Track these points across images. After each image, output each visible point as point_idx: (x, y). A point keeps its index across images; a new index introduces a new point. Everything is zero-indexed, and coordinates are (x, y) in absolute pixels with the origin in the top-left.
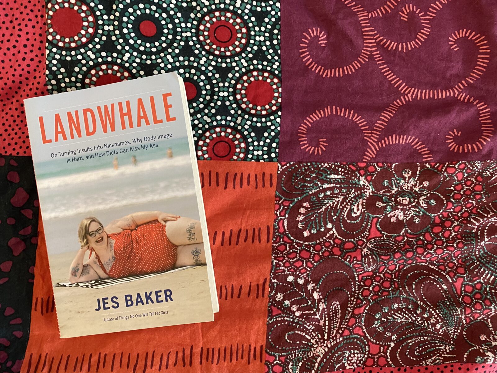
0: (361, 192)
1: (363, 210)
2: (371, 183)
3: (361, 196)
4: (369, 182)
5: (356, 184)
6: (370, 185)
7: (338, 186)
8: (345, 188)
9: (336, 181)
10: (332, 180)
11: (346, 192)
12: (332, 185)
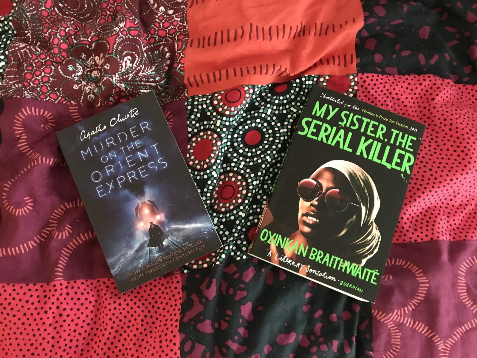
0: (123, 77)
1: (122, 62)
2: (115, 86)
3: (123, 74)
4: (117, 86)
5: (128, 85)
6: (116, 84)
7: (143, 83)
8: (137, 81)
9: (145, 87)
10: (148, 88)
11: (136, 78)
12: (148, 84)
